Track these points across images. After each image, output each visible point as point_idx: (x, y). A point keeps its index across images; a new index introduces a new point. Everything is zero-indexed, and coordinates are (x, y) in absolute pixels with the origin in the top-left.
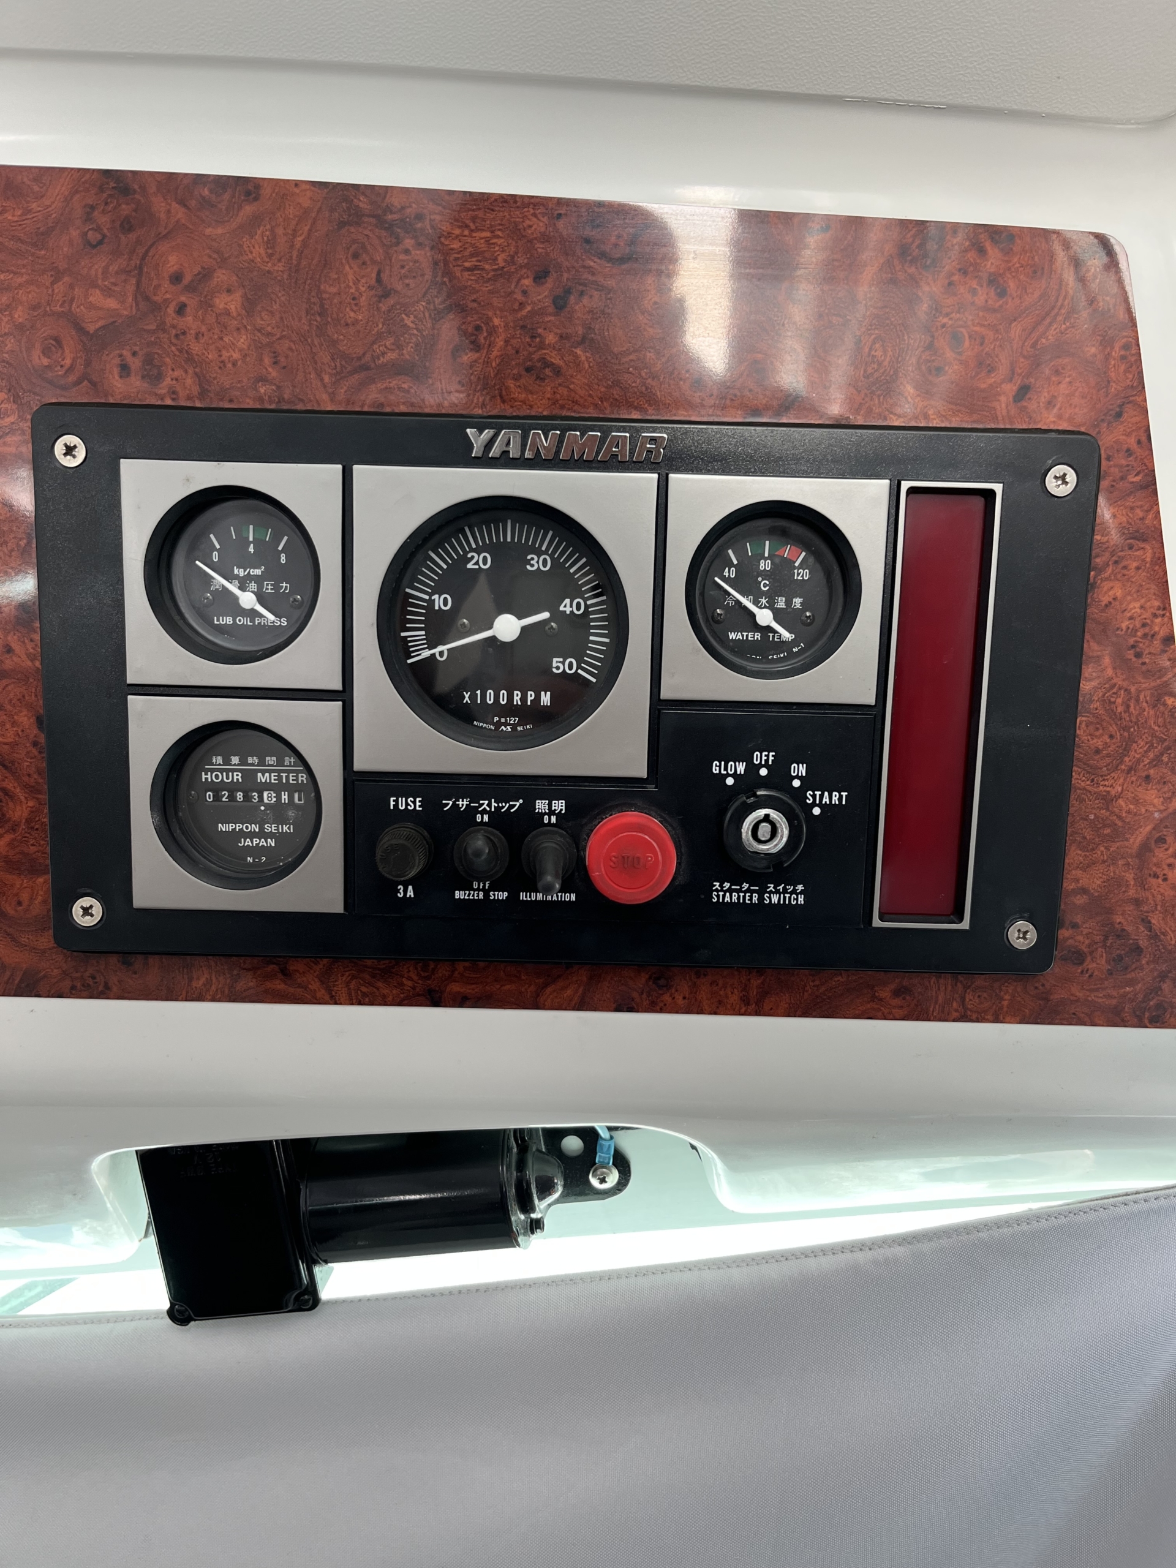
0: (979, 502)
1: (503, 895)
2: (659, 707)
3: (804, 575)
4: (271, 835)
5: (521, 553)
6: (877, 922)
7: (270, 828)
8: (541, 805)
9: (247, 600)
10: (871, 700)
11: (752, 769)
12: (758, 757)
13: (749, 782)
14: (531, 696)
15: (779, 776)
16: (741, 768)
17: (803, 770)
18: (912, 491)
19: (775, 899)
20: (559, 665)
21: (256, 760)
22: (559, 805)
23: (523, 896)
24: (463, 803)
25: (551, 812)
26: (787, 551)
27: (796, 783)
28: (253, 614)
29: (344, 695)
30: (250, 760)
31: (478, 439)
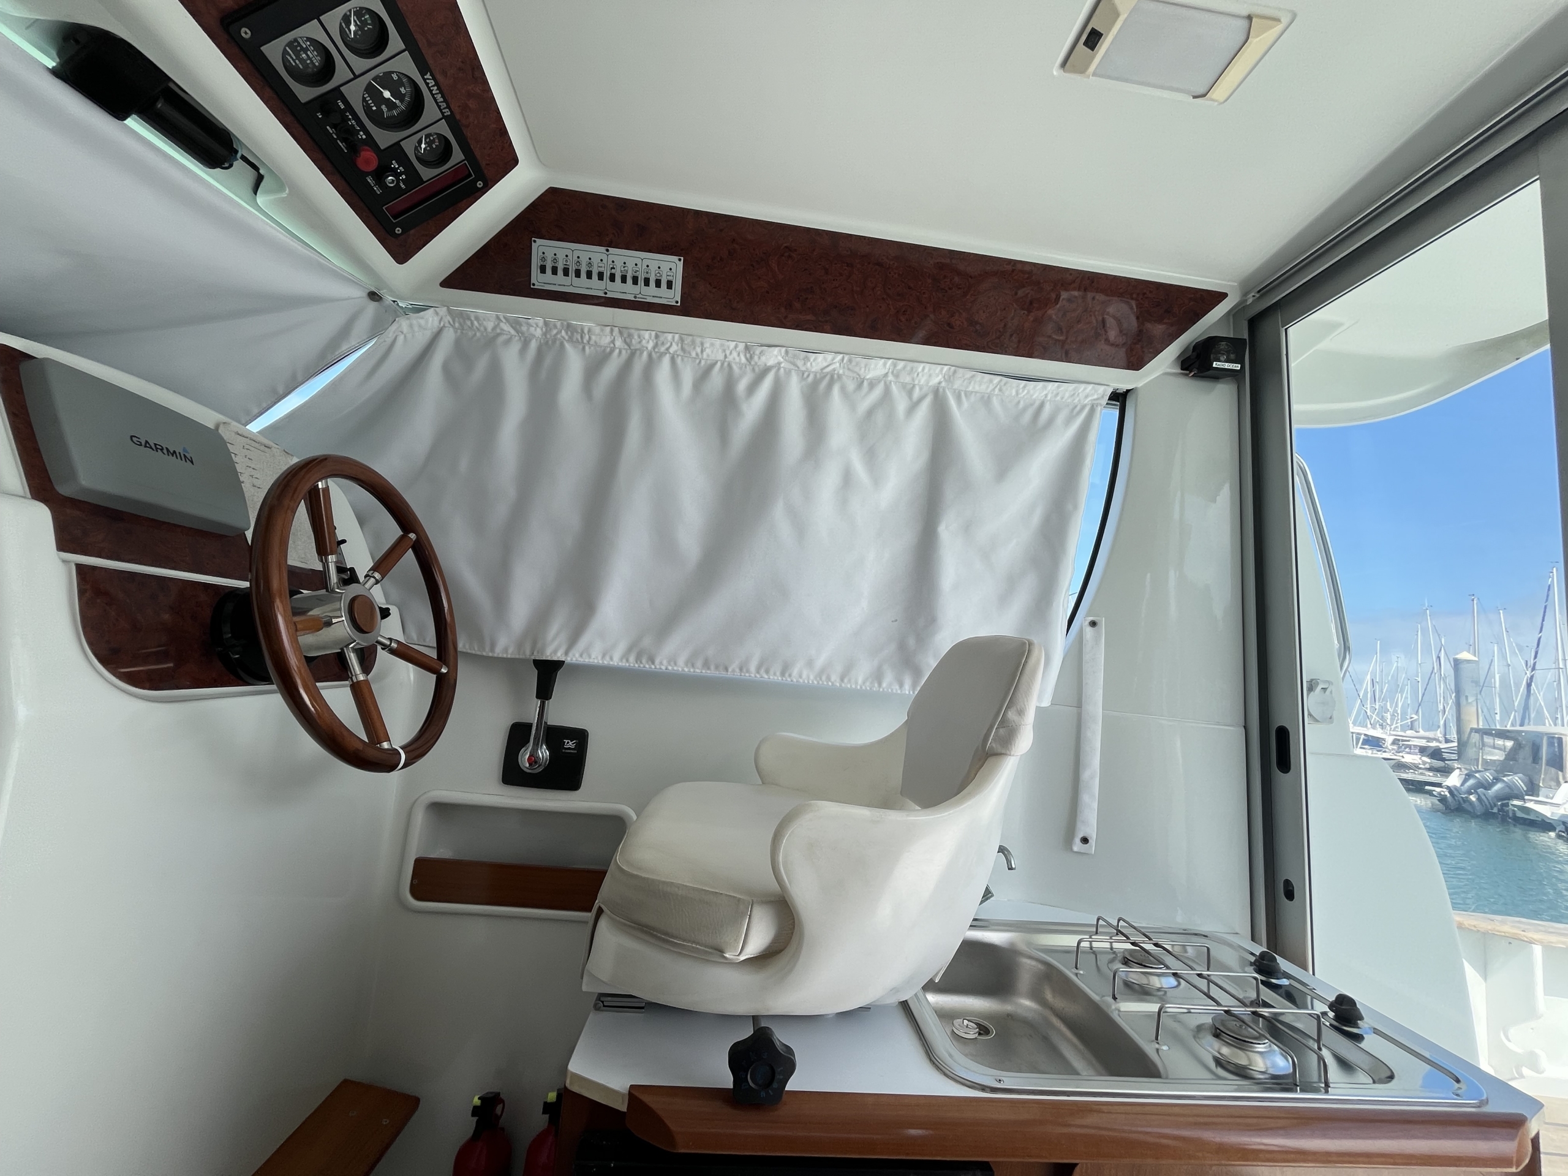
0: (467, 173)
1: (335, 137)
2: (398, 144)
3: (434, 146)
4: (295, 63)
5: (403, 85)
6: (384, 208)
7: (297, 62)
8: (361, 133)
9: (353, 28)
10: (425, 180)
11: (398, 168)
12: (401, 168)
13: (395, 169)
14: (373, 105)
15: (401, 174)
16: (397, 166)
17: (404, 177)
18: (465, 163)
19: (375, 189)
20: (383, 107)
21: (312, 49)
22: (364, 137)
23: (338, 141)
24: (350, 117)
25: (361, 136)
26: (437, 141)
27: (401, 178)
28: (350, 31)
29: (356, 77)
30: (311, 47)
31: (428, 76)
